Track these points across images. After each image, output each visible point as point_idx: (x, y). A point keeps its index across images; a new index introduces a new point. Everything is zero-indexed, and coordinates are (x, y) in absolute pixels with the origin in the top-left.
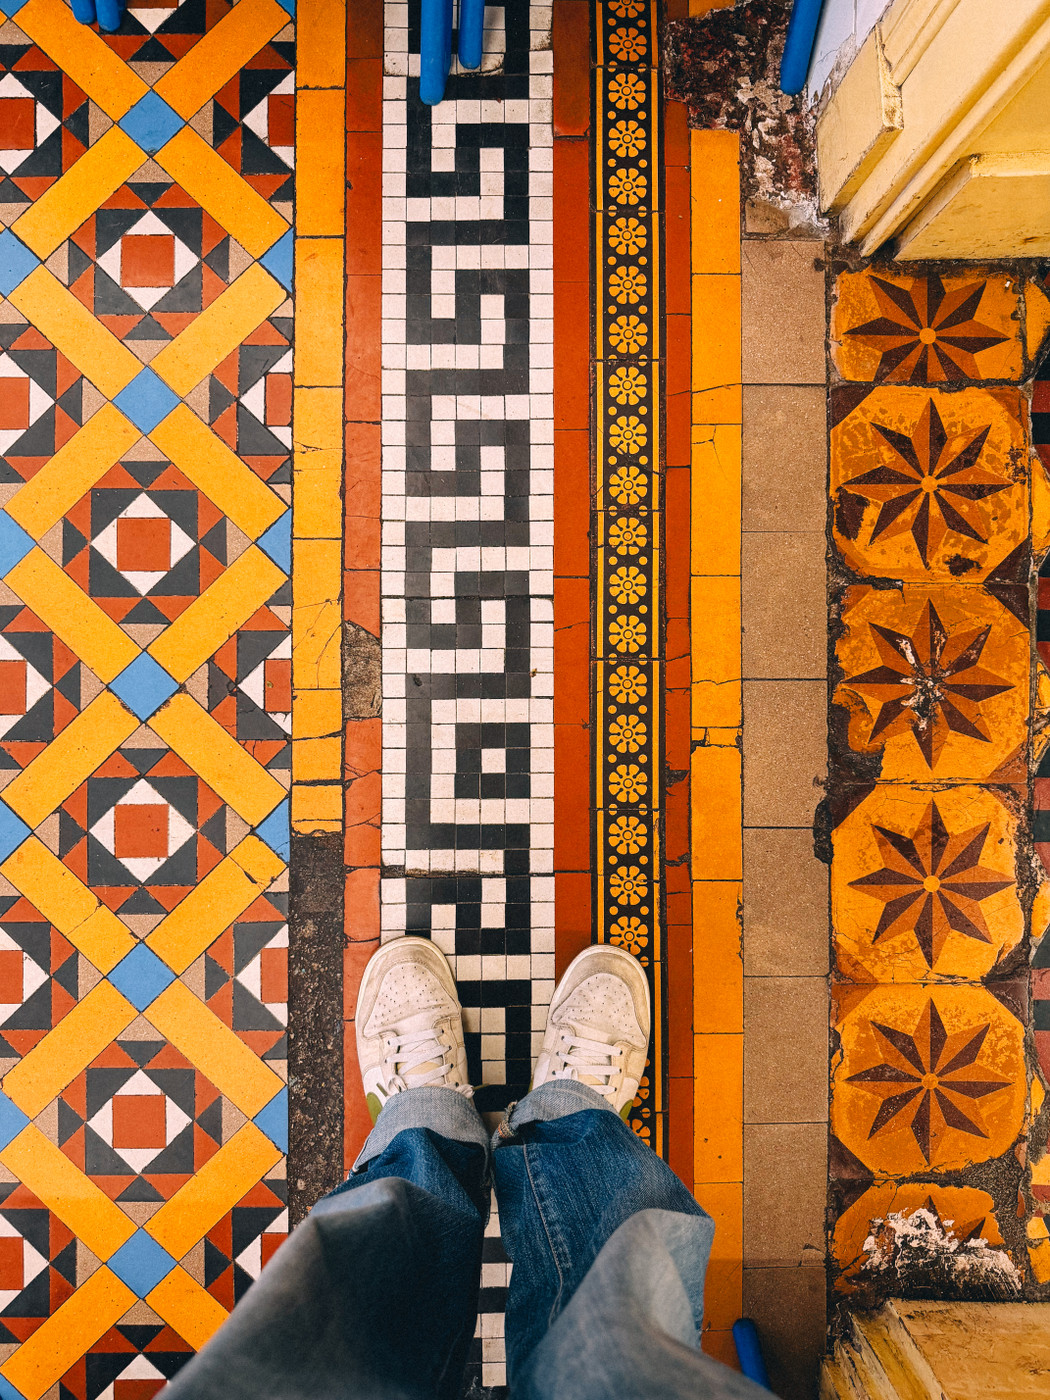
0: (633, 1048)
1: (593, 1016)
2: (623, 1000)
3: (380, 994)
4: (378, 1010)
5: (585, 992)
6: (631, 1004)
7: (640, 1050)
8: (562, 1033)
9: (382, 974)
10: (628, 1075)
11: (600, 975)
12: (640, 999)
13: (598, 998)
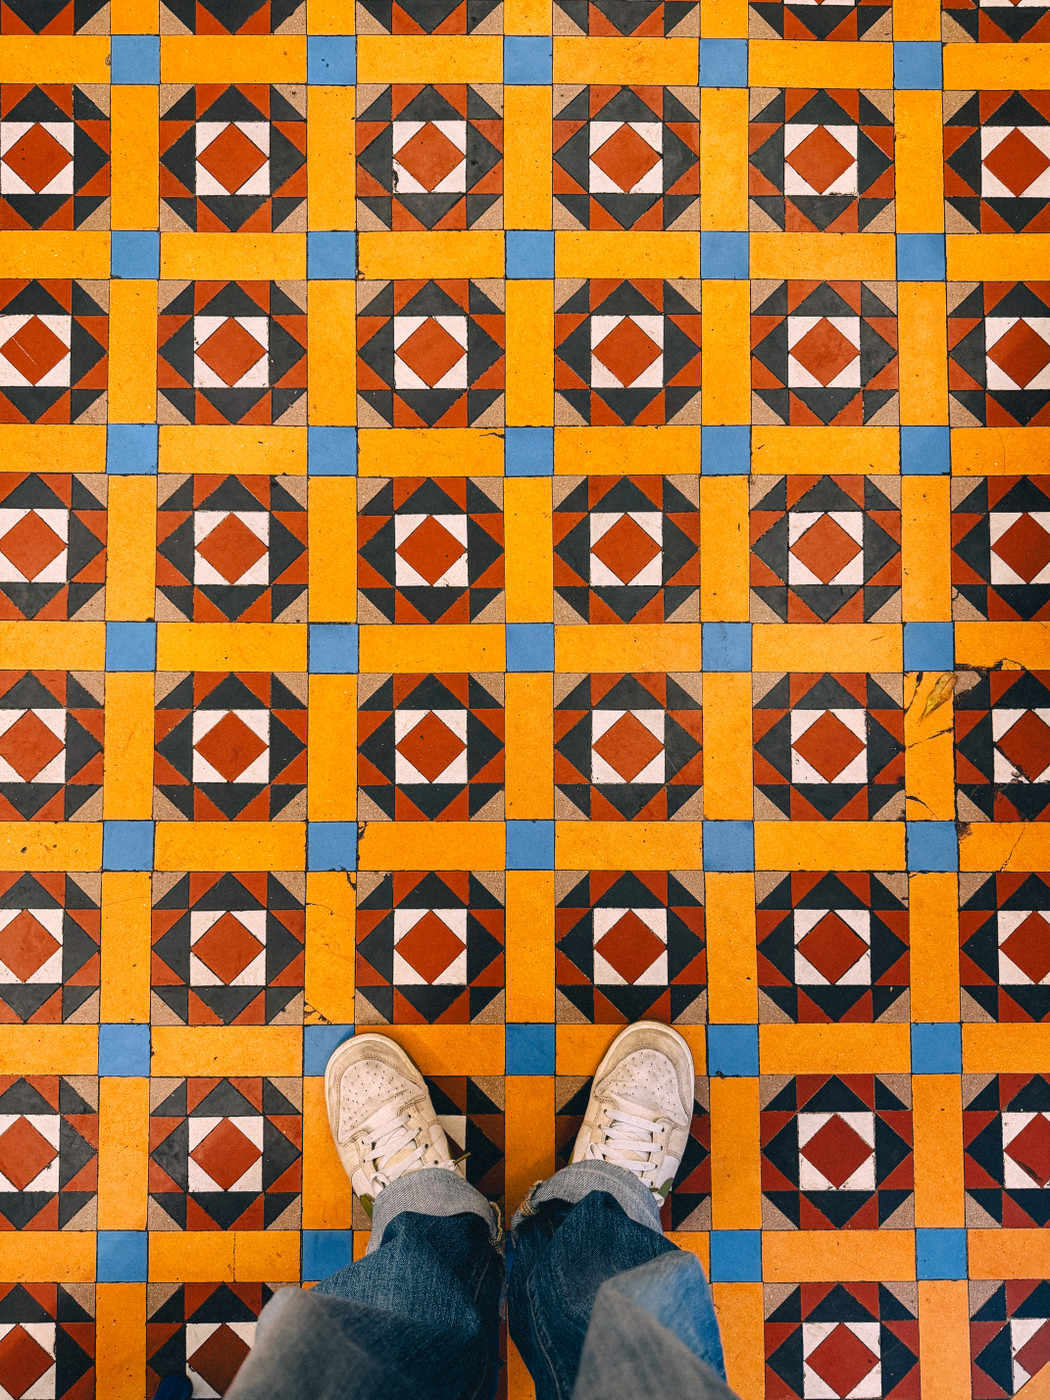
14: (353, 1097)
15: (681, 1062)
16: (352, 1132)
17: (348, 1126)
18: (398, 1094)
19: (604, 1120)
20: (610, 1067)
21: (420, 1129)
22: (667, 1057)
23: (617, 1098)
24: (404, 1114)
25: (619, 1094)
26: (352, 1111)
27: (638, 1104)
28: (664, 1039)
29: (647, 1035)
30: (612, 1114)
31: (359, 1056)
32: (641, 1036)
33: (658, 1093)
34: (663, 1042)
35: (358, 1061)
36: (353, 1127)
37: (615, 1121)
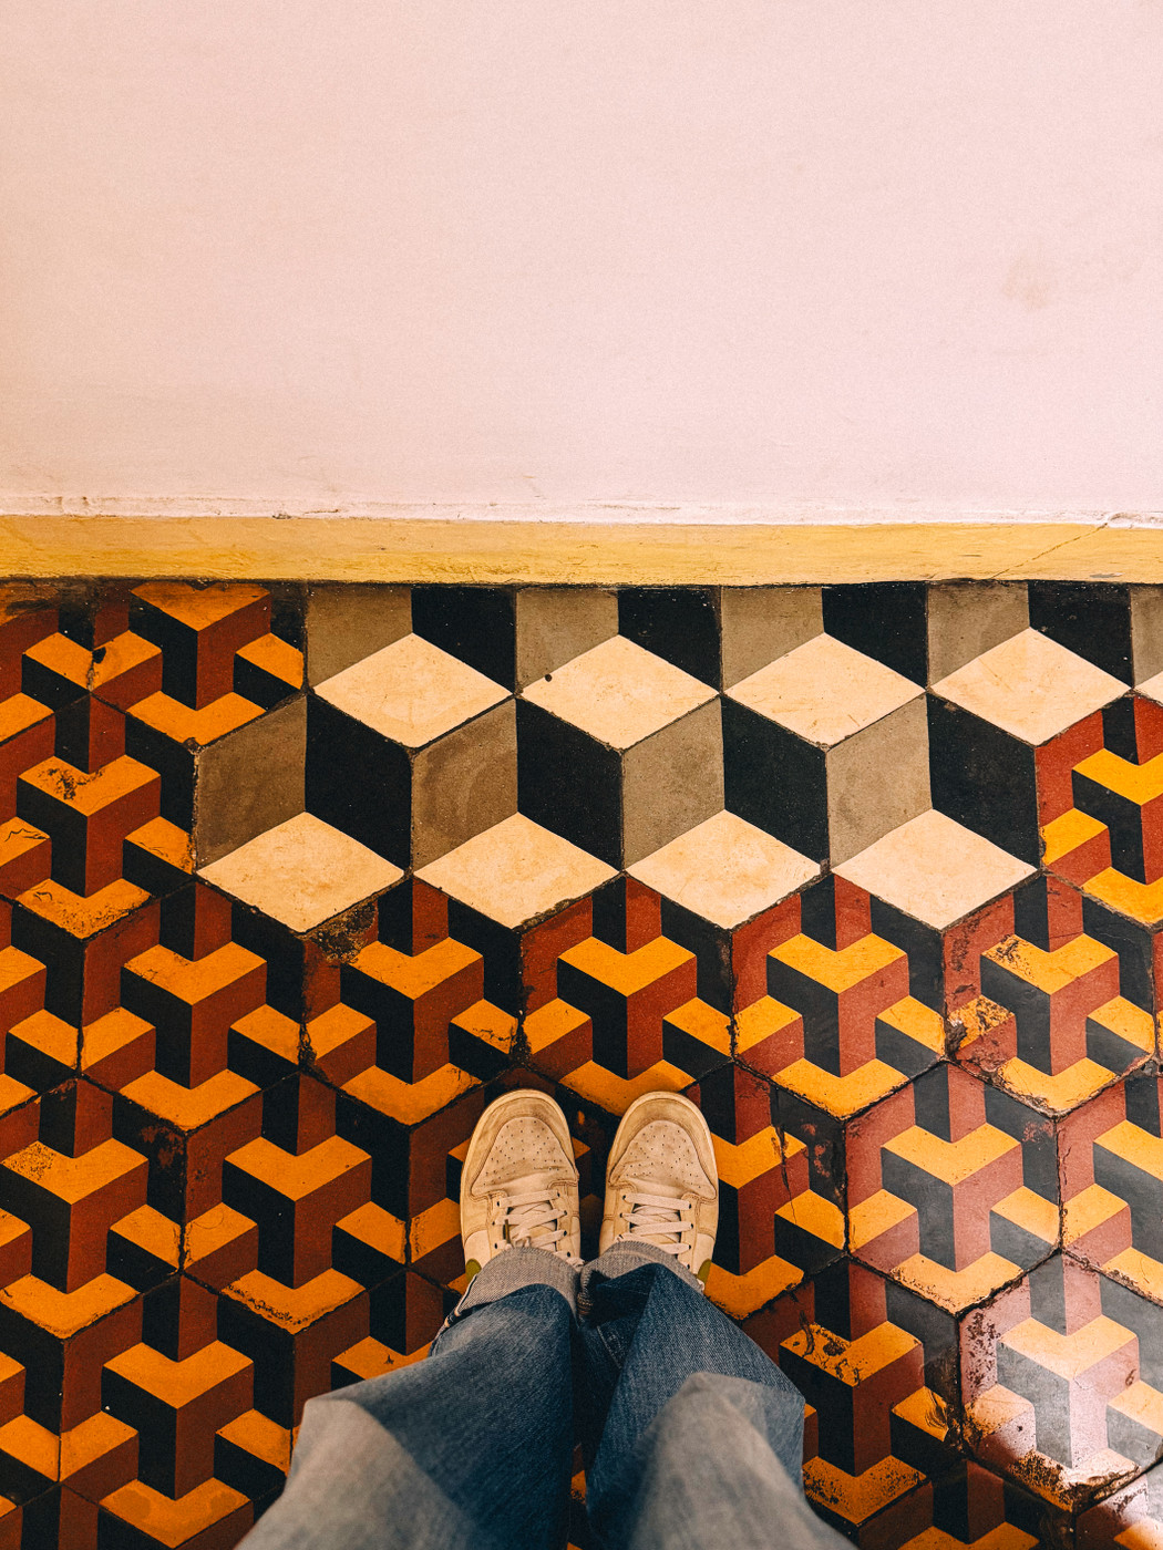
0: (701, 1200)
1: (652, 1169)
2: (683, 1148)
3: (494, 1148)
4: (490, 1166)
5: (641, 1144)
6: (693, 1151)
7: (710, 1201)
8: (622, 1193)
9: (499, 1127)
10: (702, 1231)
11: (654, 1124)
12: (701, 1145)
13: (655, 1149)
14: (506, 1150)
15: (695, 1127)
16: (490, 1188)
17: (489, 1180)
18: (554, 1168)
19: (625, 1208)
20: (620, 1151)
21: (566, 1213)
22: (680, 1125)
23: (636, 1181)
24: (555, 1191)
25: (635, 1177)
26: (500, 1166)
27: (657, 1183)
28: (672, 1106)
29: (654, 1106)
30: (632, 1198)
31: (529, 1111)
32: (648, 1109)
33: (677, 1166)
34: (672, 1110)
35: (527, 1115)
36: (494, 1183)
37: (636, 1206)
